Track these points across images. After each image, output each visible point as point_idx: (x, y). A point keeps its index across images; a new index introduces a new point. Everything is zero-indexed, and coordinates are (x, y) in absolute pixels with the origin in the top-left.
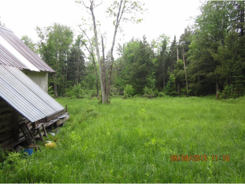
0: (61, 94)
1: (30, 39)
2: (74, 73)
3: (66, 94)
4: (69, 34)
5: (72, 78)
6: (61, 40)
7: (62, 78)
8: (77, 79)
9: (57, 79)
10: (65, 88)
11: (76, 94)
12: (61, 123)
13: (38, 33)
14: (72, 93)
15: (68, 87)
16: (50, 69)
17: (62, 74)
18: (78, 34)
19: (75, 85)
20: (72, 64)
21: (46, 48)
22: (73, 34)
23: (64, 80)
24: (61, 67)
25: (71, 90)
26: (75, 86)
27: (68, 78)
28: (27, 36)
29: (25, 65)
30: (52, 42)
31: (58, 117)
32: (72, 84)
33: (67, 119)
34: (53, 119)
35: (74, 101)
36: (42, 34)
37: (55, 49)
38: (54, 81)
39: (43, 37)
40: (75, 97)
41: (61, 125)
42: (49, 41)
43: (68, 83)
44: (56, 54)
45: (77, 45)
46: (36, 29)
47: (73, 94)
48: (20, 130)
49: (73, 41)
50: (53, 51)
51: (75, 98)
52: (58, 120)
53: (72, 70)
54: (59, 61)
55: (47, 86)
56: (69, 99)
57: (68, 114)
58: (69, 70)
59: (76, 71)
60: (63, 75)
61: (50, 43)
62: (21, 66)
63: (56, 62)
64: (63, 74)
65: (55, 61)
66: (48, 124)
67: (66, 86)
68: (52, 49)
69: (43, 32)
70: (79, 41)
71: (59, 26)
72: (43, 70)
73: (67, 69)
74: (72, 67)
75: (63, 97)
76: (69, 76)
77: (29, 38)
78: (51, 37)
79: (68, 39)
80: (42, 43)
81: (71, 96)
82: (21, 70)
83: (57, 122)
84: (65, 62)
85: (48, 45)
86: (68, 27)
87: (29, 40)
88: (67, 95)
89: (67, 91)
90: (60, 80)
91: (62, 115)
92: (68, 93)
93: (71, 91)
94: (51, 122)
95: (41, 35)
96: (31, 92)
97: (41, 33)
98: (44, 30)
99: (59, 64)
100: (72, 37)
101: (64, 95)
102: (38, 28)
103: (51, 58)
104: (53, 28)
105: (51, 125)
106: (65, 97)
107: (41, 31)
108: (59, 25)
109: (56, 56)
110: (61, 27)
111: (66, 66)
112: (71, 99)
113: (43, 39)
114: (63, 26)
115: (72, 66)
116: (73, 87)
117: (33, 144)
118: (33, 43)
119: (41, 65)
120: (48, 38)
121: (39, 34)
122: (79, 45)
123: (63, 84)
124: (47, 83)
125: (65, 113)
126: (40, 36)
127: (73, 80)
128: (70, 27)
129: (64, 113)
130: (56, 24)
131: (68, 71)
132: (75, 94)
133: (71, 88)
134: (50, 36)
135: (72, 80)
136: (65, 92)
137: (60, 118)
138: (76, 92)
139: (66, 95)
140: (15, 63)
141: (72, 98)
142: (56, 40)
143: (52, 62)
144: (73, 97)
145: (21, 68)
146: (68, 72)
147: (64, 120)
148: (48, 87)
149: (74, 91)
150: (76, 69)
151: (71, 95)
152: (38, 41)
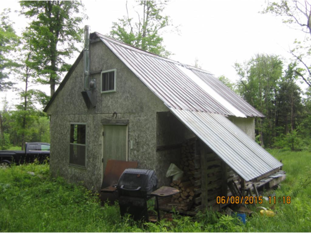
0: (269, 144)
1: (227, 79)
2: (285, 117)
3: (275, 144)
4: (276, 64)
5: (282, 122)
6: (266, 74)
7: (269, 123)
8: (291, 124)
9: (262, 125)
10: (273, 136)
11: (290, 144)
12: (274, 184)
13: (237, 70)
14: (283, 144)
15: (277, 135)
16: (257, 113)
17: (268, 119)
18: (289, 63)
19: (288, 132)
20: (282, 103)
21: (247, 87)
22: (282, 64)
23: (271, 126)
24: (267, 110)
25: (283, 139)
26: (288, 134)
27: (277, 123)
28: (224, 76)
29: (230, 111)
30: (254, 79)
31: (271, 175)
32: (282, 131)
33: (283, 179)
34: (265, 178)
35: (288, 154)
36: (242, 70)
37: (259, 87)
38: (259, 128)
39: (242, 75)
40: (289, 148)
41: (275, 188)
42: (251, 78)
43: (277, 130)
44: (260, 93)
45: (289, 77)
46: (235, 66)
47: (285, 144)
48: (228, 189)
49: (283, 74)
50: (256, 89)
51: (288, 150)
52: (271, 180)
53: (282, 111)
54: (264, 102)
55: (254, 134)
56: (280, 152)
57: (284, 172)
58: (278, 112)
59: (288, 113)
60: (271, 120)
61: (252, 80)
62: (226, 112)
63: (260, 104)
64: (270, 118)
65: (260, 102)
66: (259, 184)
67: (275, 133)
68: (255, 87)
69: (242, 68)
70: (290, 72)
71: (263, 57)
72: (250, 115)
73: (276, 110)
74: (282, 108)
75: (271, 149)
76: (279, 121)
77: (225, 78)
78: (253, 72)
79: (276, 72)
80: (242, 81)
81: (282, 148)
82: (226, 117)
83: (270, 182)
84: (273, 102)
85: (249, 83)
86: (275, 56)
87: (225, 80)
88: (277, 146)
89: (277, 141)
90: (266, 126)
91: (275, 173)
92: (278, 144)
93: (282, 141)
94: (261, 182)
95: (241, 72)
96: (240, 143)
97: (240, 70)
98: (244, 66)
99: (265, 105)
100: (281, 68)
101: (272, 146)
102: (237, 65)
103: (253, 99)
104: (255, 61)
105: (262, 186)
106: (275, 149)
107: (241, 67)
108: (263, 55)
109: (261, 96)
110: (265, 58)
111: (274, 107)
112: (283, 151)
113: (244, 77)
114: (268, 56)
115: (283, 106)
116: (285, 135)
117: (244, 208)
118: (231, 83)
119: (247, 109)
120: (249, 74)
121: (239, 71)
122: (291, 77)
123: (271, 130)
124: (254, 132)
125: (280, 171)
126: (239, 73)
127: (285, 126)
128: (277, 55)
129: (278, 171)
130: (258, 55)
131: (276, 113)
132: (288, 144)
133: (282, 136)
134: (251, 71)
135: (283, 126)
136: (274, 142)
137: (273, 178)
138: (290, 142)
139: (275, 146)
140: (220, 109)
141: (285, 150)
142: (259, 76)
143: (255, 104)
144: (285, 148)
145: (225, 115)
146: (276, 115)
147: (279, 181)
148: (256, 136)
149: (286, 140)
150: (288, 110)
151: (283, 146)
152: (237, 80)
